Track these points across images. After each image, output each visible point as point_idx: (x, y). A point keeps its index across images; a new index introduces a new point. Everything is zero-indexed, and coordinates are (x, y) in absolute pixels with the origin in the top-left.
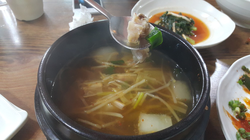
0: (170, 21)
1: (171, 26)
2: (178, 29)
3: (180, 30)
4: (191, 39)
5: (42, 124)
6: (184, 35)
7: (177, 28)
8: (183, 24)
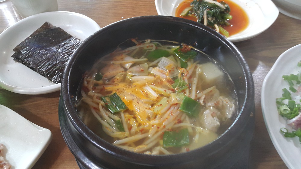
0: (201, 8)
1: (202, 15)
2: (210, 19)
3: (212, 19)
4: (225, 31)
5: (71, 146)
6: (216, 26)
7: (209, 17)
8: (216, 11)
